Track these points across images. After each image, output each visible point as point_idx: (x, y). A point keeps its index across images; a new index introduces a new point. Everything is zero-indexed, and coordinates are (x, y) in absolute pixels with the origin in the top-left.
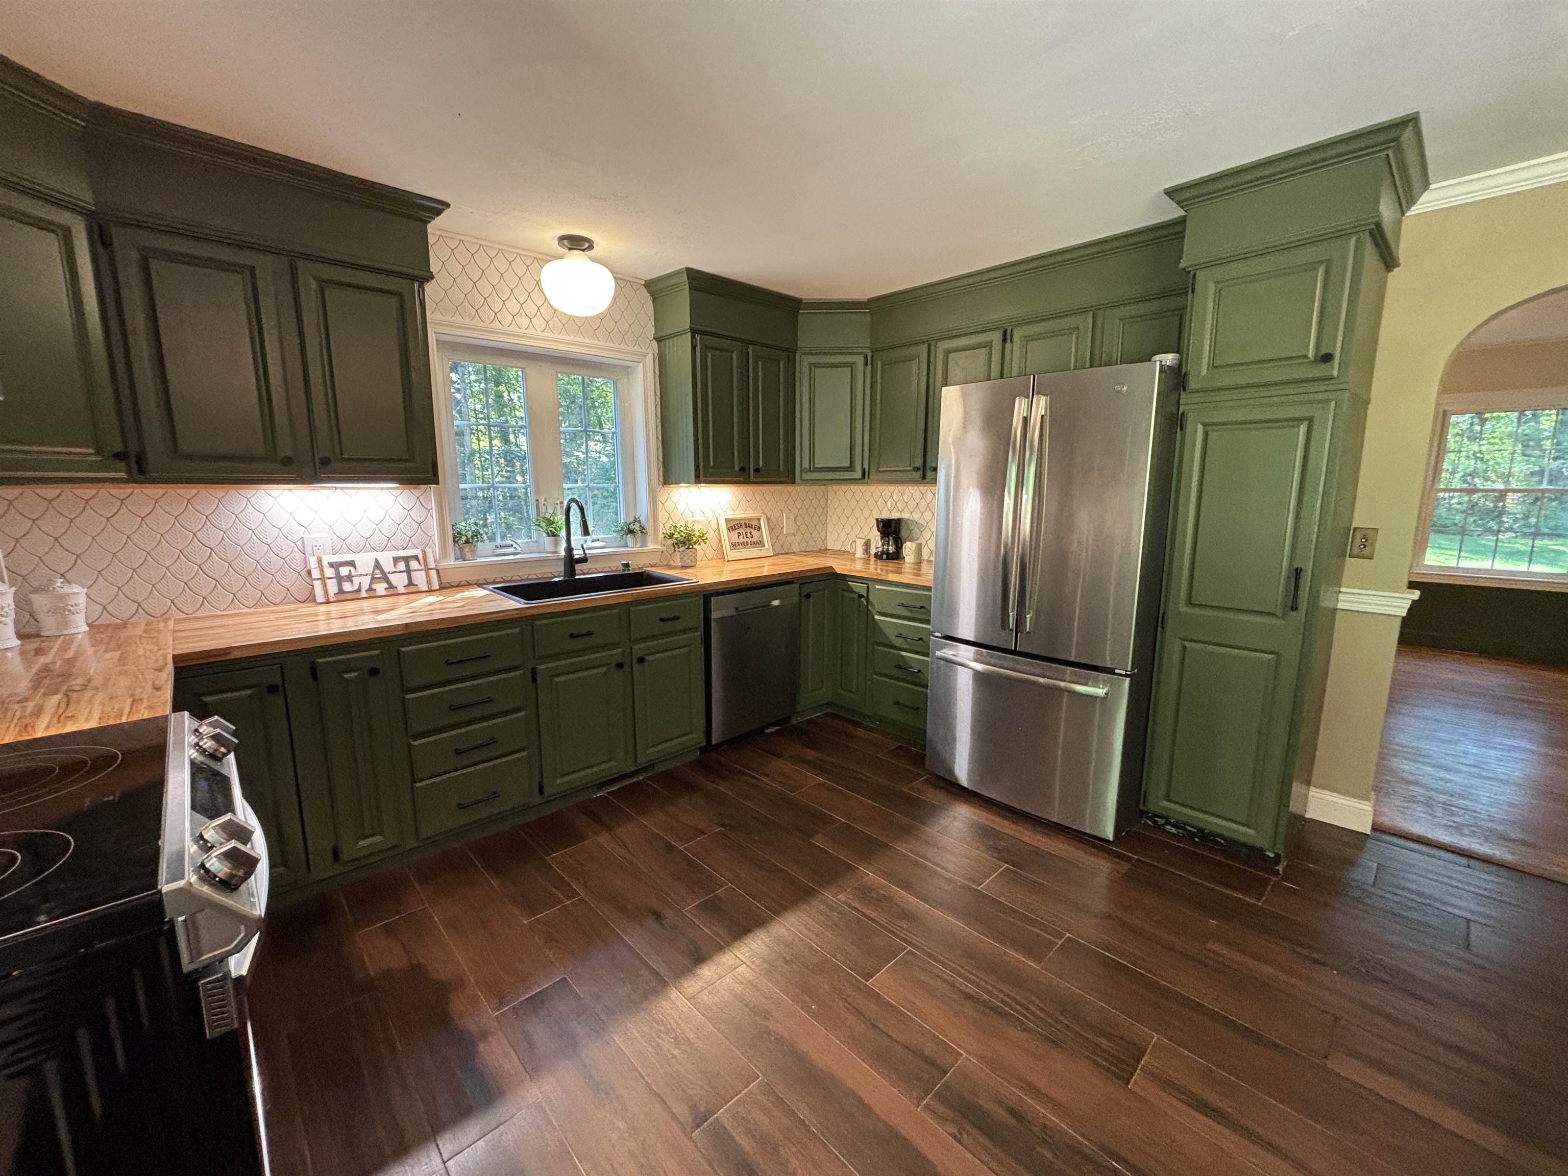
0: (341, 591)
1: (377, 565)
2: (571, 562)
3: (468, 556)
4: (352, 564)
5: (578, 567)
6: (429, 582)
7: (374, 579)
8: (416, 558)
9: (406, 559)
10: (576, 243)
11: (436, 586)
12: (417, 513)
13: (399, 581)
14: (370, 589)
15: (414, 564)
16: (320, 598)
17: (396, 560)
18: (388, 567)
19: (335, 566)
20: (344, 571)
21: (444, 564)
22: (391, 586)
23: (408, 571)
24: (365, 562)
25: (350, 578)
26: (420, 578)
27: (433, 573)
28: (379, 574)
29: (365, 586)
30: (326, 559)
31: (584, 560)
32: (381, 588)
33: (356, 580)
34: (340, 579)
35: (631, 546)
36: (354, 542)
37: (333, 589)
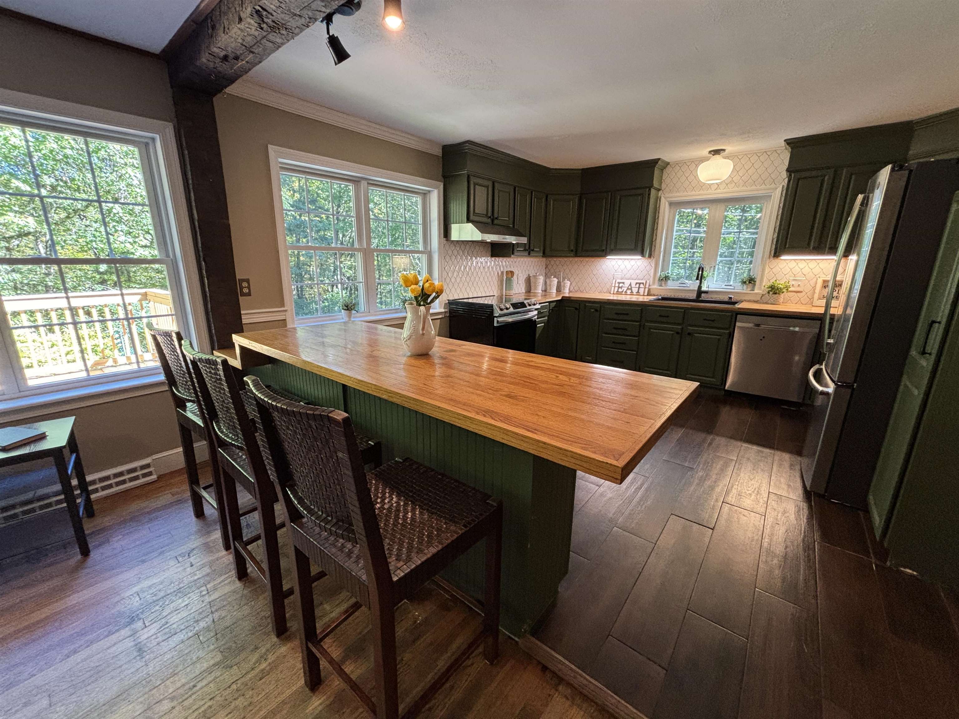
0: (618, 291)
1: (630, 285)
2: (700, 292)
3: (663, 285)
4: (623, 283)
5: (703, 295)
6: (644, 292)
7: (628, 289)
8: (643, 283)
9: (640, 284)
10: (716, 152)
11: (646, 294)
12: (648, 268)
13: (635, 290)
14: (626, 292)
15: (642, 286)
16: (612, 292)
17: (636, 283)
18: (633, 285)
19: (619, 283)
20: (621, 285)
21: (652, 287)
22: (632, 292)
23: (639, 288)
24: (627, 283)
25: (621, 287)
26: (641, 291)
27: (647, 290)
28: (630, 288)
29: (625, 291)
30: (618, 281)
31: (706, 292)
32: (629, 292)
33: (623, 288)
34: (619, 287)
35: (746, 289)
36: (628, 276)
37: (616, 290)
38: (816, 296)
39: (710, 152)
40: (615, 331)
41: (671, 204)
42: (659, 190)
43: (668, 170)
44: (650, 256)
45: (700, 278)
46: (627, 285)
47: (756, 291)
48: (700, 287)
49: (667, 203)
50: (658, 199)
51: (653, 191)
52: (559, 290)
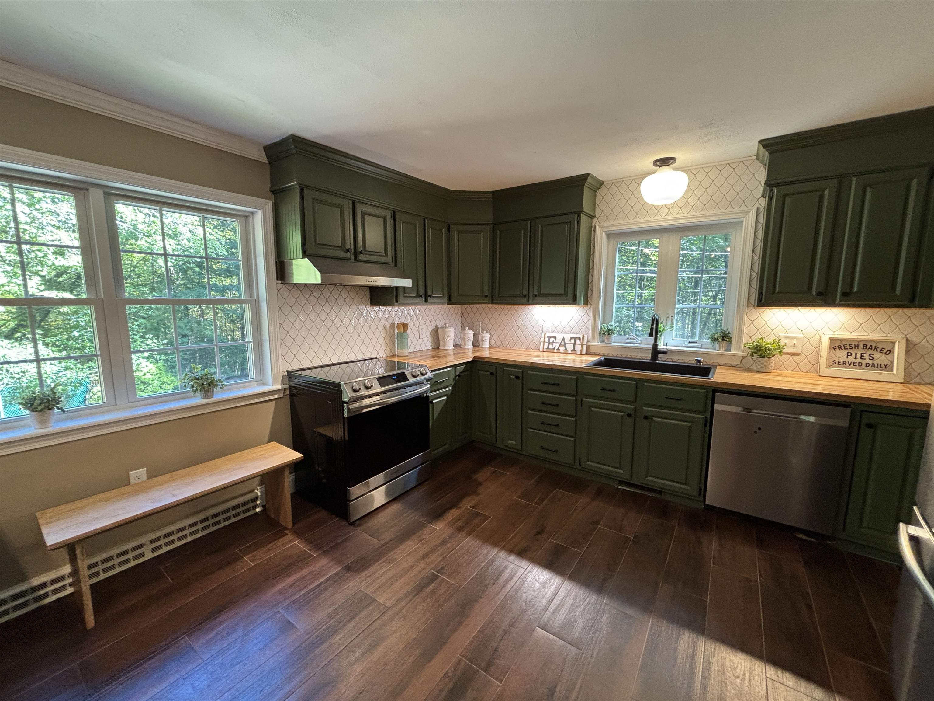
0: (548, 348)
1: (563, 340)
2: (656, 352)
3: (606, 341)
4: (555, 337)
5: (660, 356)
6: (582, 350)
7: (560, 345)
8: (579, 338)
9: (575, 339)
10: (664, 162)
11: (584, 352)
12: (585, 318)
13: (570, 347)
14: (558, 349)
15: (578, 341)
16: (541, 350)
17: (571, 338)
18: (567, 341)
19: (550, 337)
20: (551, 340)
21: (591, 343)
22: (566, 349)
23: (575, 344)
24: (559, 337)
25: (553, 343)
26: (578, 348)
27: (585, 347)
28: (563, 343)
29: (557, 348)
30: (548, 334)
31: (664, 352)
32: (562, 349)
33: (554, 344)
34: (549, 343)
35: (717, 349)
36: (559, 329)
37: (546, 347)
38: (823, 361)
39: (655, 163)
40: (543, 407)
41: (609, 236)
42: (592, 217)
43: (602, 192)
44: (586, 303)
45: (655, 332)
46: (559, 340)
47: (733, 352)
48: (655, 345)
49: (604, 234)
50: (591, 230)
51: (584, 219)
52: (476, 344)
